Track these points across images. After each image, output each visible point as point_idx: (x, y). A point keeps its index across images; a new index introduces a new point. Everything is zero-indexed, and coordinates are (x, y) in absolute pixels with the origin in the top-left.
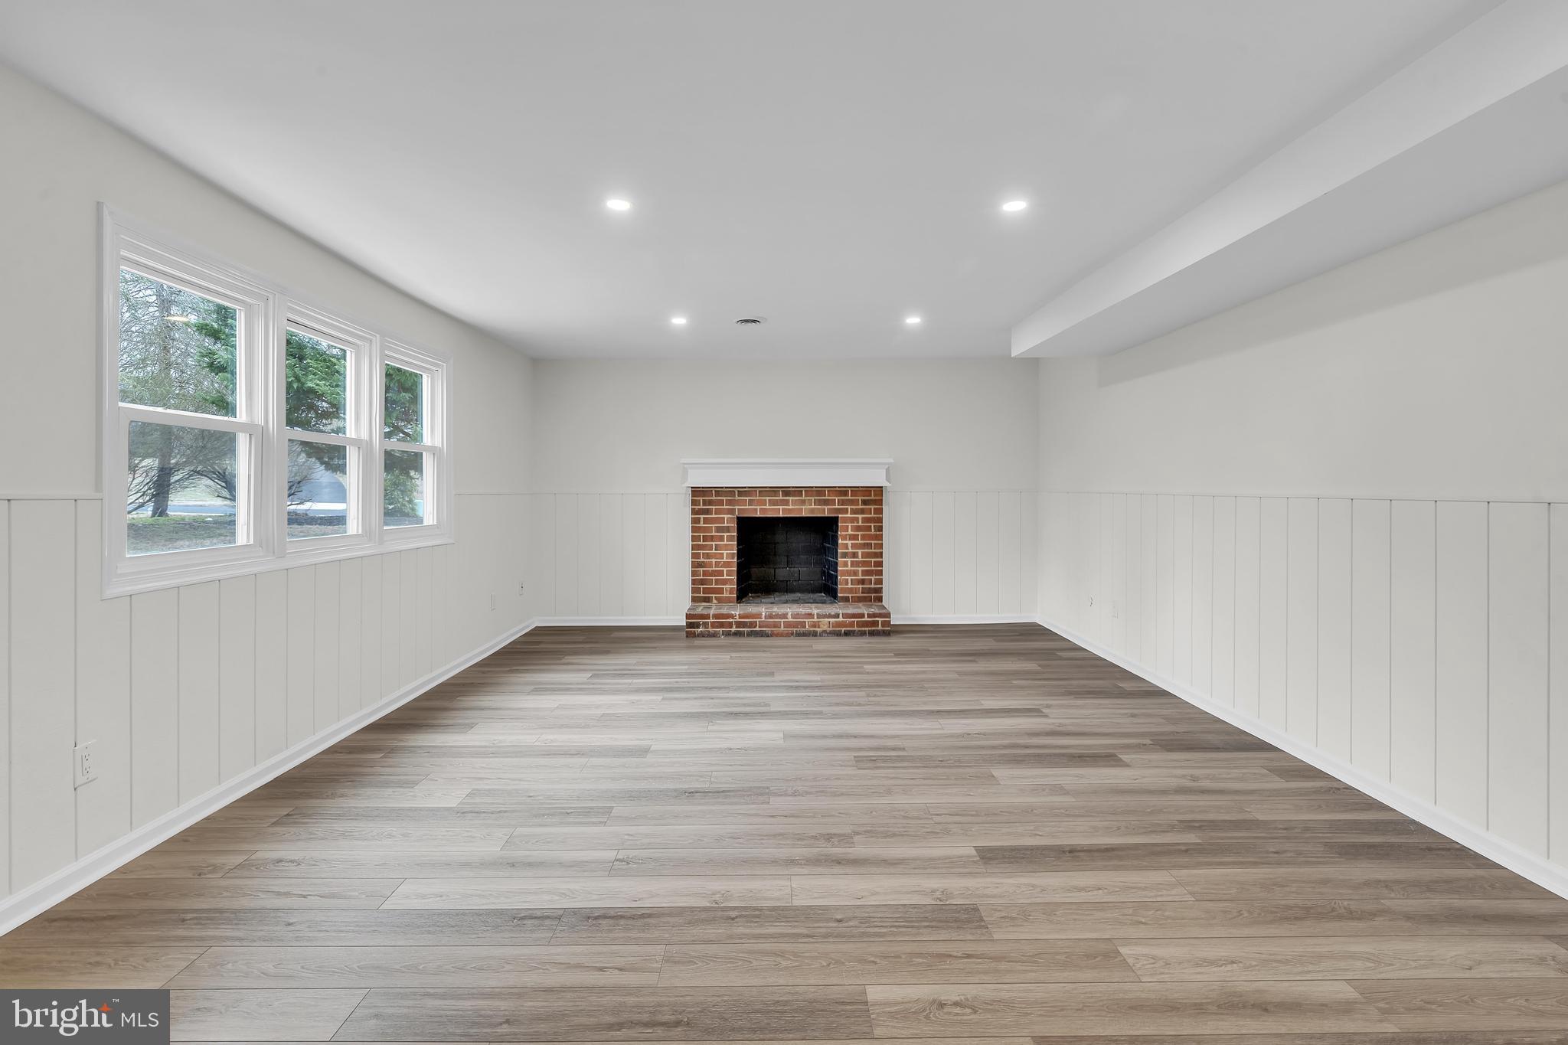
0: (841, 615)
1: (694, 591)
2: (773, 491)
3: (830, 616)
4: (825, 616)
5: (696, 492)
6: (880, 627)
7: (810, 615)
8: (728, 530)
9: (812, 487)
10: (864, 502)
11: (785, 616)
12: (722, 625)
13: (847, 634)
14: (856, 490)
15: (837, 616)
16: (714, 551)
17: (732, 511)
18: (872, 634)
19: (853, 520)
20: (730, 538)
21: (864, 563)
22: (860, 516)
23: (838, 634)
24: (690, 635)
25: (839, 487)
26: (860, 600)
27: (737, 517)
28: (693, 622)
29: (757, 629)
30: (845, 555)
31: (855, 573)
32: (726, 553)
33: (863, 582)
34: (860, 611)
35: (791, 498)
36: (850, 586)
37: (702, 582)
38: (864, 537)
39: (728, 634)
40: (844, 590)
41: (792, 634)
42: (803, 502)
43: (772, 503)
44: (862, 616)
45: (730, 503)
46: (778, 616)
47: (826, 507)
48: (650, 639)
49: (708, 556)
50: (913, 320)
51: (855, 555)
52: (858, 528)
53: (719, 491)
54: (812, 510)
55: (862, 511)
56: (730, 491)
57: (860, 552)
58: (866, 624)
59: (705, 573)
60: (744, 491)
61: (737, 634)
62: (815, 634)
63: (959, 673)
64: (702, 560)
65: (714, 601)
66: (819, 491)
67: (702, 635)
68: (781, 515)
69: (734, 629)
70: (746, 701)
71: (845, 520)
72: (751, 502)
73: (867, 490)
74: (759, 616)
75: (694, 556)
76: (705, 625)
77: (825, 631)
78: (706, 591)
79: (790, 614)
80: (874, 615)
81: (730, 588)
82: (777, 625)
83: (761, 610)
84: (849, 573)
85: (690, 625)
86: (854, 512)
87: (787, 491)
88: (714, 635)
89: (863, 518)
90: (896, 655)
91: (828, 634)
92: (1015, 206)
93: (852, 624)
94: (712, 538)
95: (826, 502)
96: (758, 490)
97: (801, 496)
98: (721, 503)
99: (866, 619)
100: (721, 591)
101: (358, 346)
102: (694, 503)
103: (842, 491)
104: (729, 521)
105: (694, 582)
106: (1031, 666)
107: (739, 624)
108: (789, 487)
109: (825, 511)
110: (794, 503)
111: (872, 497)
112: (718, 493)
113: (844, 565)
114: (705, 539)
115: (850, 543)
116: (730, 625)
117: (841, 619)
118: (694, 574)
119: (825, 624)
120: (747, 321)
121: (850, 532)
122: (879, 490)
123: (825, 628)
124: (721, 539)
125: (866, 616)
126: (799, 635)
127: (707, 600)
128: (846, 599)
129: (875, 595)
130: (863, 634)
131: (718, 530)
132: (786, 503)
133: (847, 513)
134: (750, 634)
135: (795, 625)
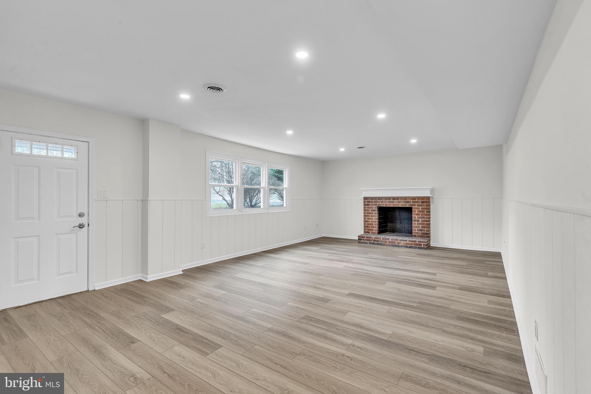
0: (408, 241)
1: (364, 229)
2: (389, 198)
3: (404, 241)
4: (402, 240)
5: (365, 198)
6: (422, 246)
7: (397, 240)
8: (375, 211)
9: (403, 197)
10: (422, 202)
11: (388, 239)
12: (368, 240)
13: (410, 247)
14: (419, 198)
15: (406, 241)
16: (370, 217)
17: (376, 205)
18: (419, 248)
19: (417, 208)
20: (375, 213)
21: (422, 224)
22: (420, 207)
23: (407, 247)
24: (359, 242)
25: (412, 197)
26: (420, 236)
27: (378, 207)
28: (360, 238)
29: (380, 242)
30: (415, 221)
31: (419, 227)
32: (375, 218)
33: (421, 230)
34: (415, 240)
35: (395, 201)
36: (417, 231)
37: (367, 227)
38: (422, 215)
39: (370, 243)
40: (415, 233)
41: (391, 245)
42: (400, 202)
43: (389, 202)
44: (416, 241)
45: (375, 202)
46: (386, 239)
47: (408, 204)
48: (344, 242)
49: (369, 219)
50: (414, 141)
51: (418, 221)
52: (420, 211)
53: (372, 198)
54: (403, 205)
55: (421, 205)
56: (375, 198)
57: (420, 220)
58: (417, 245)
59: (368, 224)
60: (380, 198)
61: (373, 243)
62: (399, 246)
63: (429, 262)
64: (367, 220)
65: (371, 233)
66: (405, 198)
67: (363, 243)
68: (392, 206)
69: (372, 242)
70: (348, 259)
71: (415, 208)
72: (382, 202)
73: (423, 198)
74: (380, 238)
75: (364, 218)
76: (364, 240)
77: (402, 246)
78: (368, 230)
79: (390, 239)
80: (420, 242)
81: (376, 229)
82: (386, 242)
83: (382, 237)
84: (416, 227)
85: (359, 239)
86: (418, 206)
87: (394, 198)
88: (366, 243)
89: (421, 208)
90: (417, 255)
91: (403, 246)
92: (381, 116)
93: (412, 244)
94: (370, 213)
95: (408, 202)
96: (384, 198)
97: (399, 200)
98: (373, 202)
99: (417, 243)
100: (373, 230)
101: (263, 166)
102: (364, 202)
103: (414, 198)
104: (375, 208)
105: (364, 227)
106: (464, 263)
107: (374, 241)
108: (395, 197)
109: (407, 205)
110: (396, 202)
111: (426, 201)
112: (372, 199)
113: (415, 224)
114: (368, 213)
115: (416, 216)
116: (371, 240)
117: (408, 242)
118: (364, 224)
119: (402, 243)
120: (360, 148)
121: (416, 213)
122: (428, 198)
123: (402, 244)
124: (373, 213)
125: (417, 242)
126: (393, 246)
127: (368, 232)
128: (415, 236)
129: (427, 235)
130: (416, 248)
131: (372, 210)
132: (394, 202)
133: (415, 206)
134: (377, 244)
135: (392, 243)
